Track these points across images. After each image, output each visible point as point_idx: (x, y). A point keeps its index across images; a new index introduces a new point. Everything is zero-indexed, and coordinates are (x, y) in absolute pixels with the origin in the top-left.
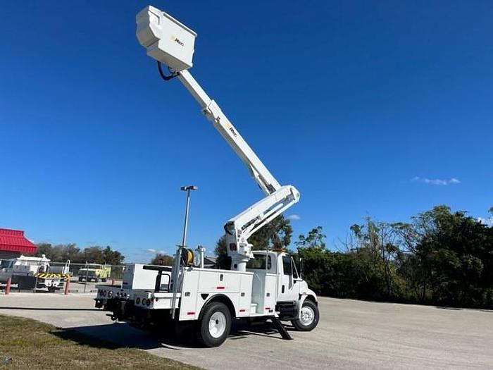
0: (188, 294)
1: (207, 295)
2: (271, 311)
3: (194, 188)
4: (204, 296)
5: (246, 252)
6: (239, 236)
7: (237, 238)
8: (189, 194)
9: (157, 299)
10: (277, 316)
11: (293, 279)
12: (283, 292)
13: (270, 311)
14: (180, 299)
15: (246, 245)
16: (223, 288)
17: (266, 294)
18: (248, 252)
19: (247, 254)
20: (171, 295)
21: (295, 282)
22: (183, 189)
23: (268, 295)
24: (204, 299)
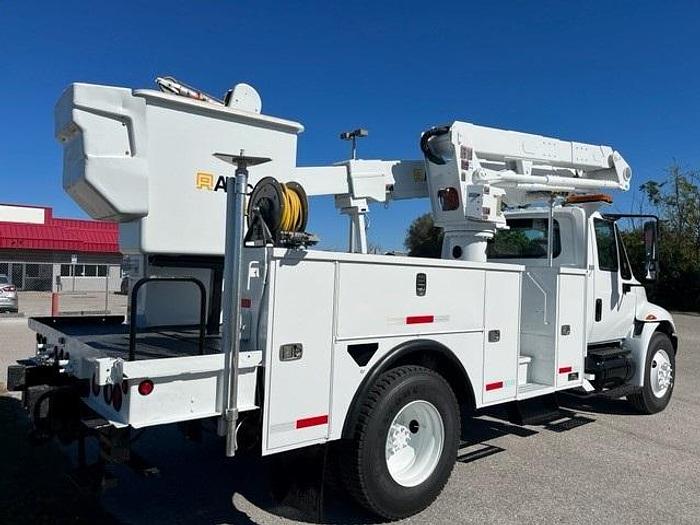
0: (292, 351)
1: (374, 347)
2: (573, 377)
3: (363, 132)
4: (361, 353)
5: (488, 211)
6: (465, 166)
7: (460, 171)
8: (354, 144)
9: (146, 386)
10: (589, 388)
11: (621, 281)
12: (598, 317)
13: (571, 378)
14: (261, 371)
15: (487, 191)
16: (429, 319)
17: (559, 330)
18: (493, 211)
19: (492, 217)
20: (216, 362)
21: (627, 288)
22: (343, 136)
23: (566, 330)
24: (362, 362)
